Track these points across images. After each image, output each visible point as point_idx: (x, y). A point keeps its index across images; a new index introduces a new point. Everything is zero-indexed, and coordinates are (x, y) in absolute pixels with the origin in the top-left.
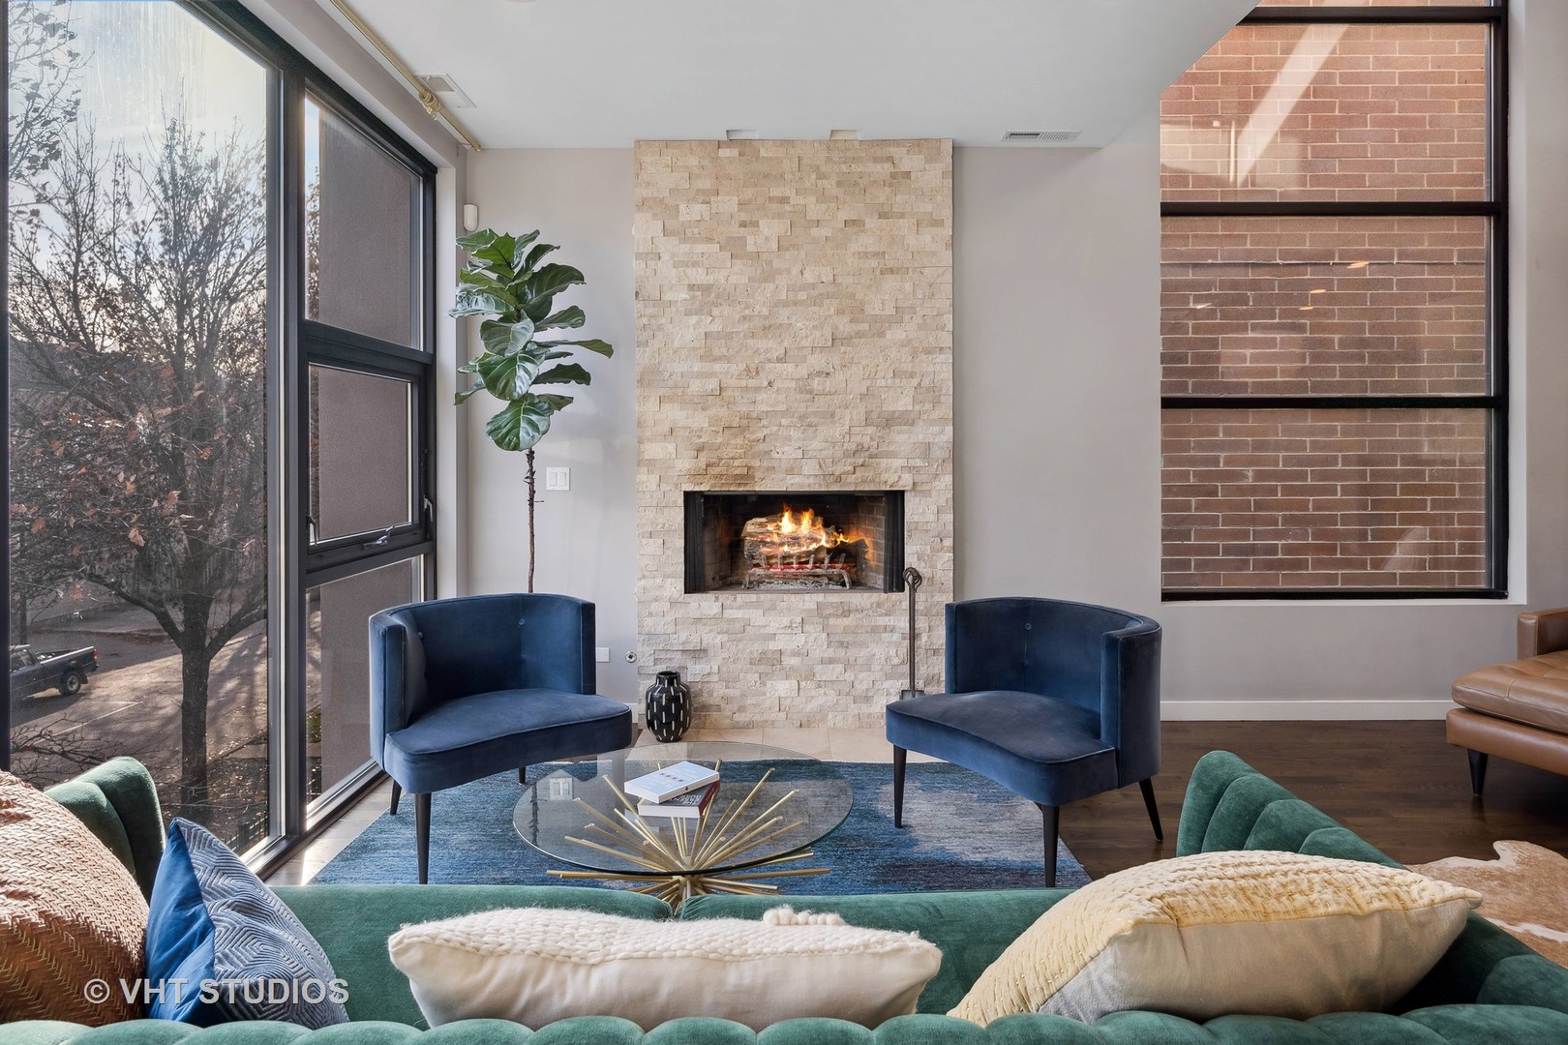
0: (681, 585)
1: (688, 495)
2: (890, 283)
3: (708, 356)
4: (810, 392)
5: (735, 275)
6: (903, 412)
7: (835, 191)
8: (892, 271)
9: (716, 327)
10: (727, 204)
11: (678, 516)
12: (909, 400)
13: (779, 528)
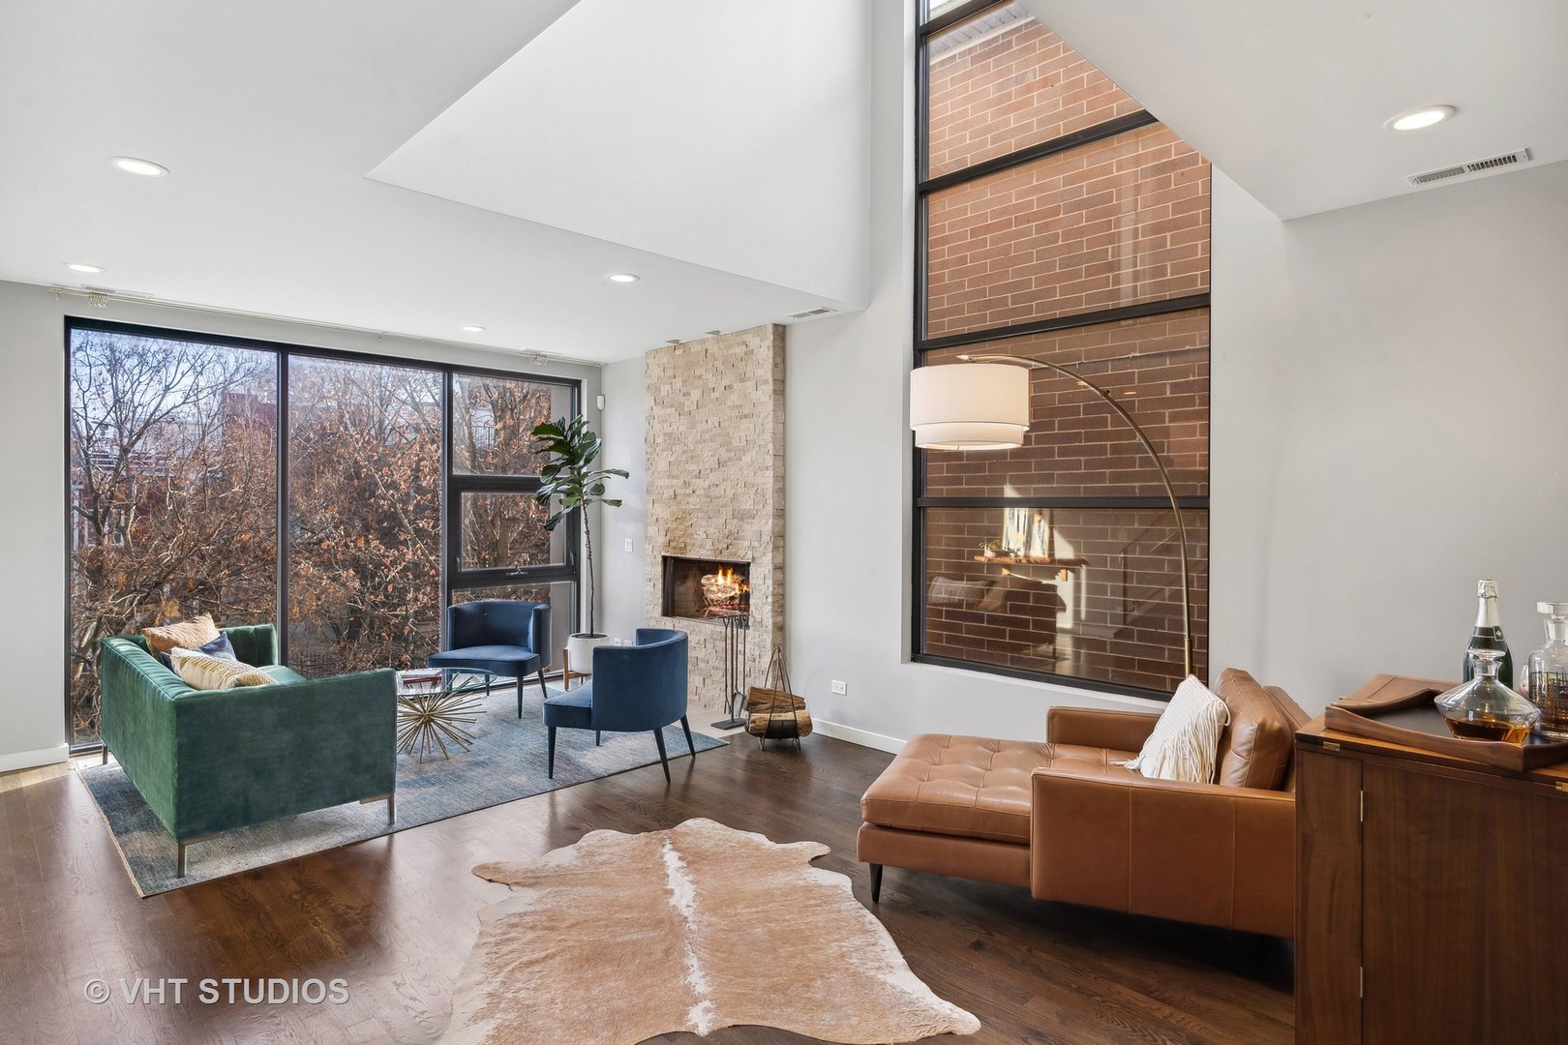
0: (659, 609)
1: (665, 558)
2: (745, 423)
3: (671, 477)
4: (710, 497)
5: (681, 426)
6: (749, 510)
7: (721, 368)
8: (745, 417)
9: (673, 459)
10: (678, 383)
11: (659, 569)
12: (751, 502)
13: (716, 581)
